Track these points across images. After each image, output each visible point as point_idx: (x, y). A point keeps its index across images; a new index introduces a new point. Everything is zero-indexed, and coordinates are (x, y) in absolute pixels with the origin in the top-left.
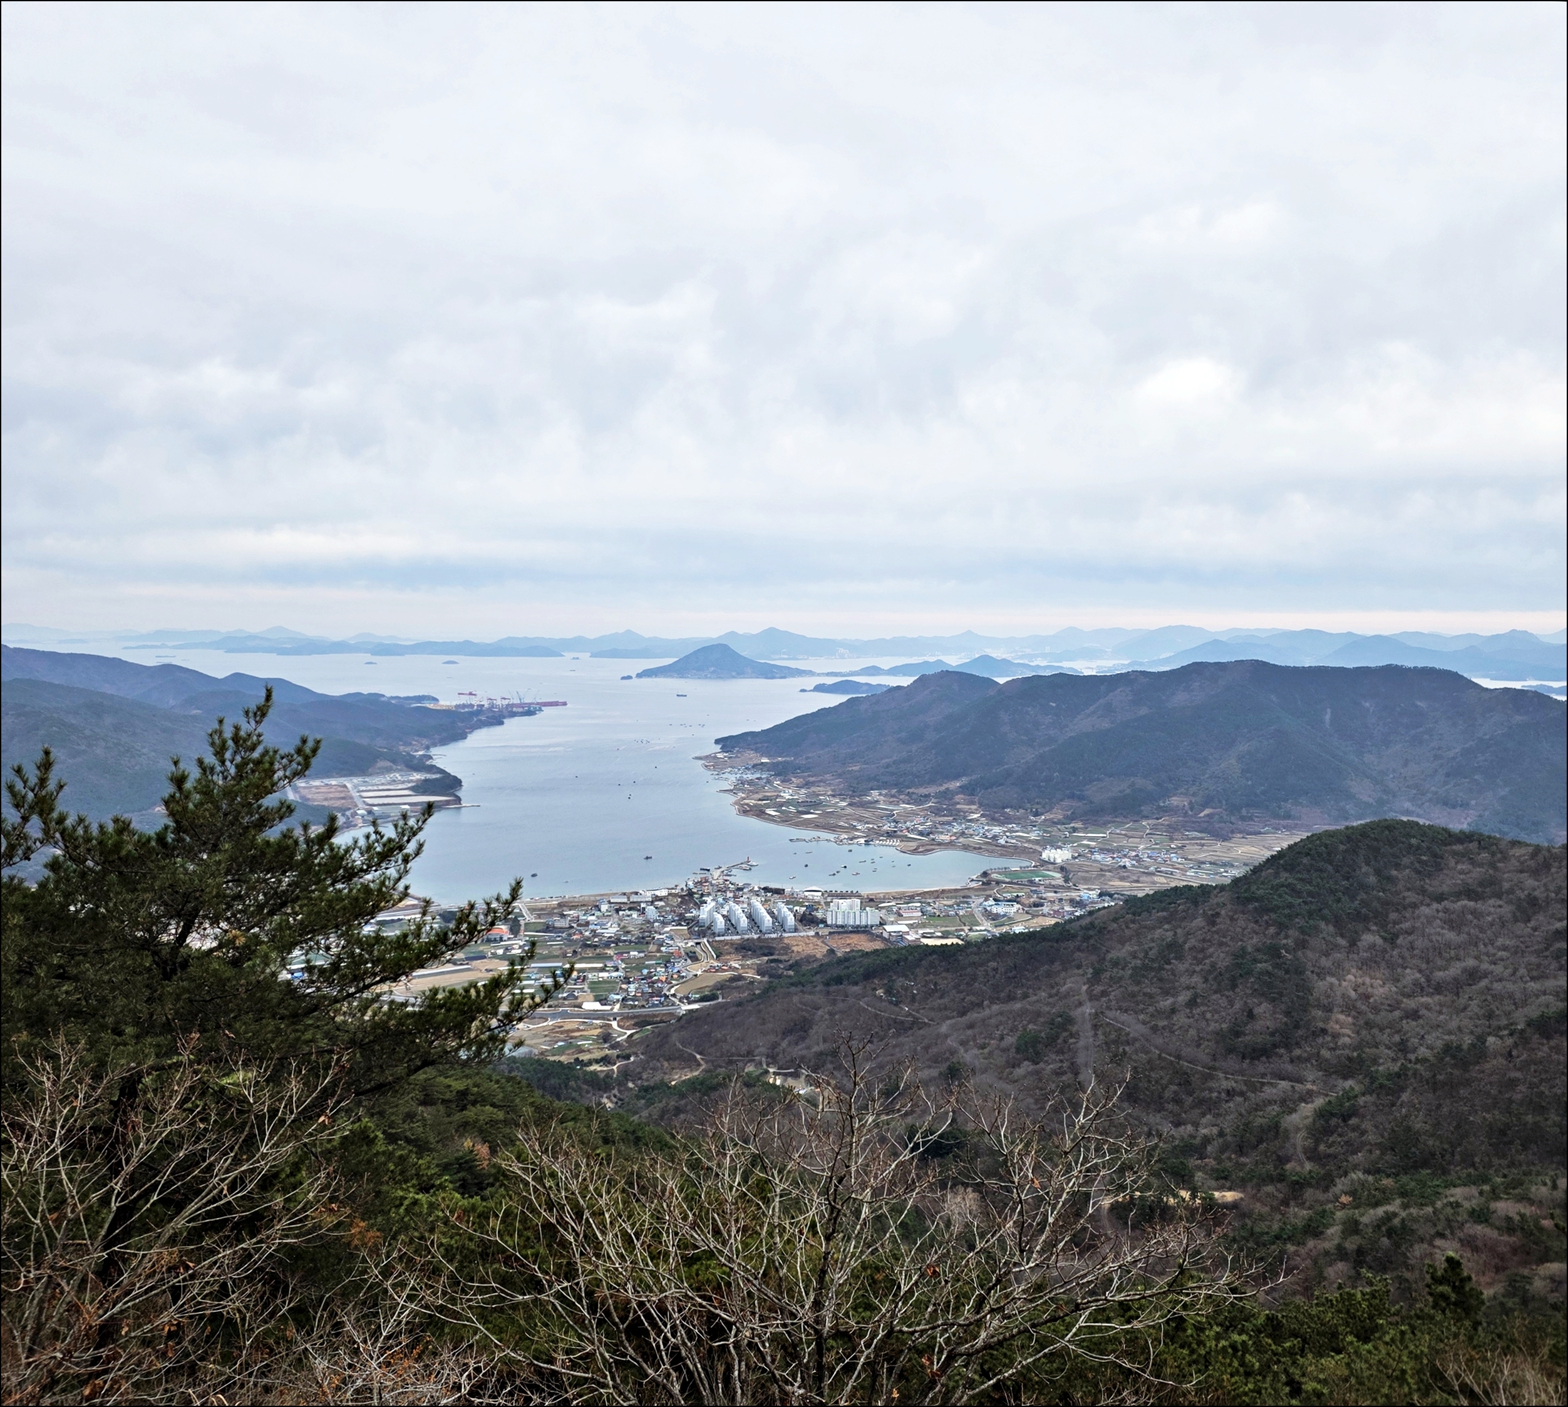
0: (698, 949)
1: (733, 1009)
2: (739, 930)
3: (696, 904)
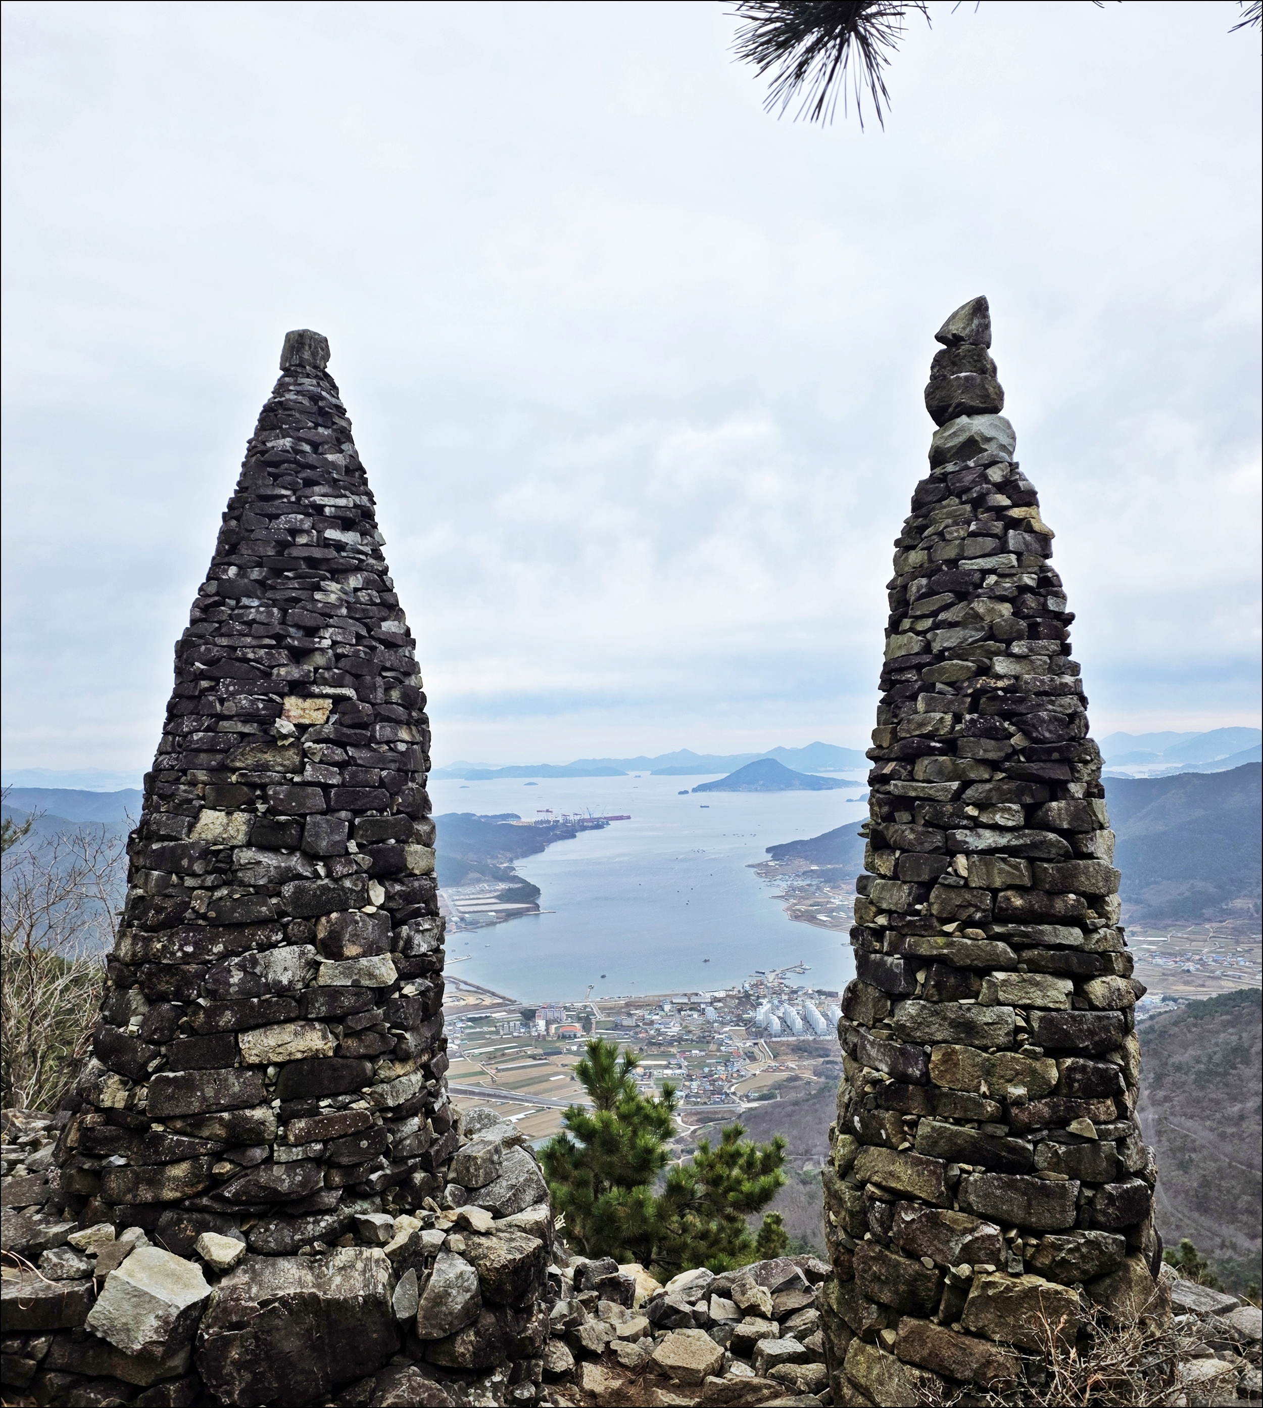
0: (755, 1050)
1: (789, 1109)
2: (795, 1031)
3: (752, 1005)
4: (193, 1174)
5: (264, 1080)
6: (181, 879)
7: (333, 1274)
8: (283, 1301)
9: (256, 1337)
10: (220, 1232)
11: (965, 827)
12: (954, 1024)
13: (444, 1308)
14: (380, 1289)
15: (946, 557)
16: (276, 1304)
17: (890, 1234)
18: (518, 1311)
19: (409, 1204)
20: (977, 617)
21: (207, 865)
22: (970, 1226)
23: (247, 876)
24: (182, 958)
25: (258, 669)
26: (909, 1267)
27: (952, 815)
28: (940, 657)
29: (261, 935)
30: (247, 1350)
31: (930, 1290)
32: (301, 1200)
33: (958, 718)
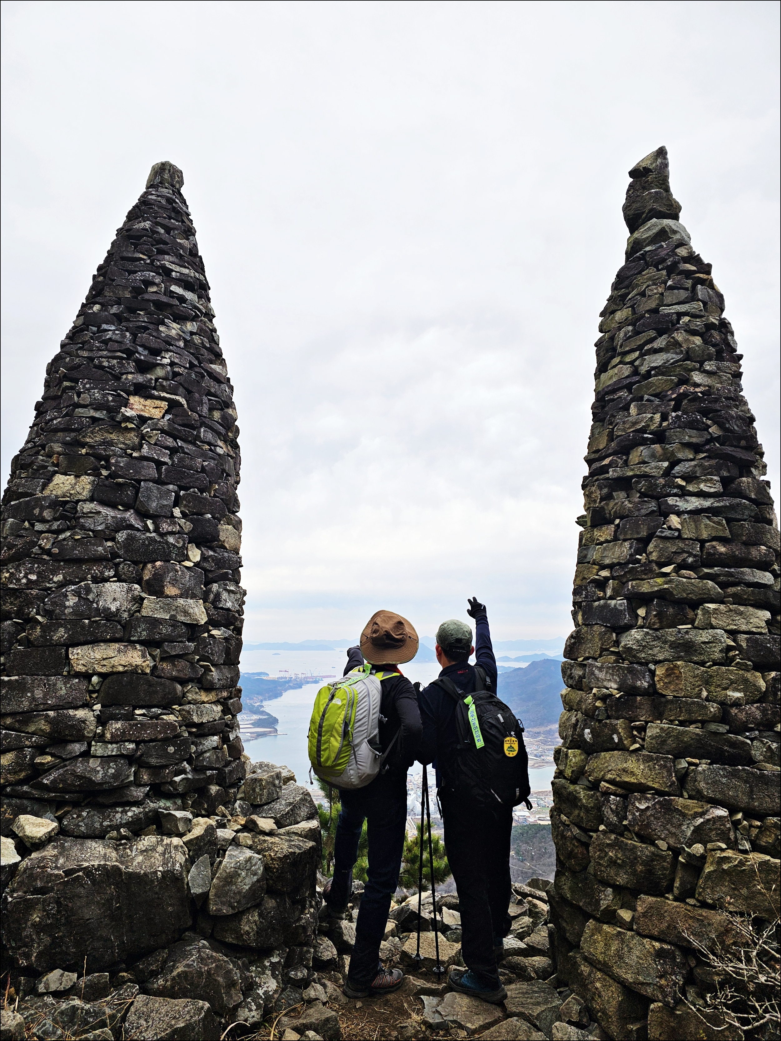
4: (17, 763)
5: (88, 687)
6: (33, 525)
7: (136, 855)
8: (87, 871)
9: (58, 902)
10: (37, 815)
11: (675, 495)
12: (673, 645)
13: (234, 887)
14: (177, 867)
15: (648, 308)
16: (81, 874)
17: (625, 823)
18: (294, 902)
19: (205, 810)
20: (677, 344)
21: (55, 513)
22: (700, 810)
23: (89, 523)
24: (26, 584)
25: (111, 373)
26: (644, 850)
27: (664, 486)
28: (648, 375)
29: (96, 570)
30: (47, 914)
31: (665, 869)
32: (113, 791)
33: (664, 417)
